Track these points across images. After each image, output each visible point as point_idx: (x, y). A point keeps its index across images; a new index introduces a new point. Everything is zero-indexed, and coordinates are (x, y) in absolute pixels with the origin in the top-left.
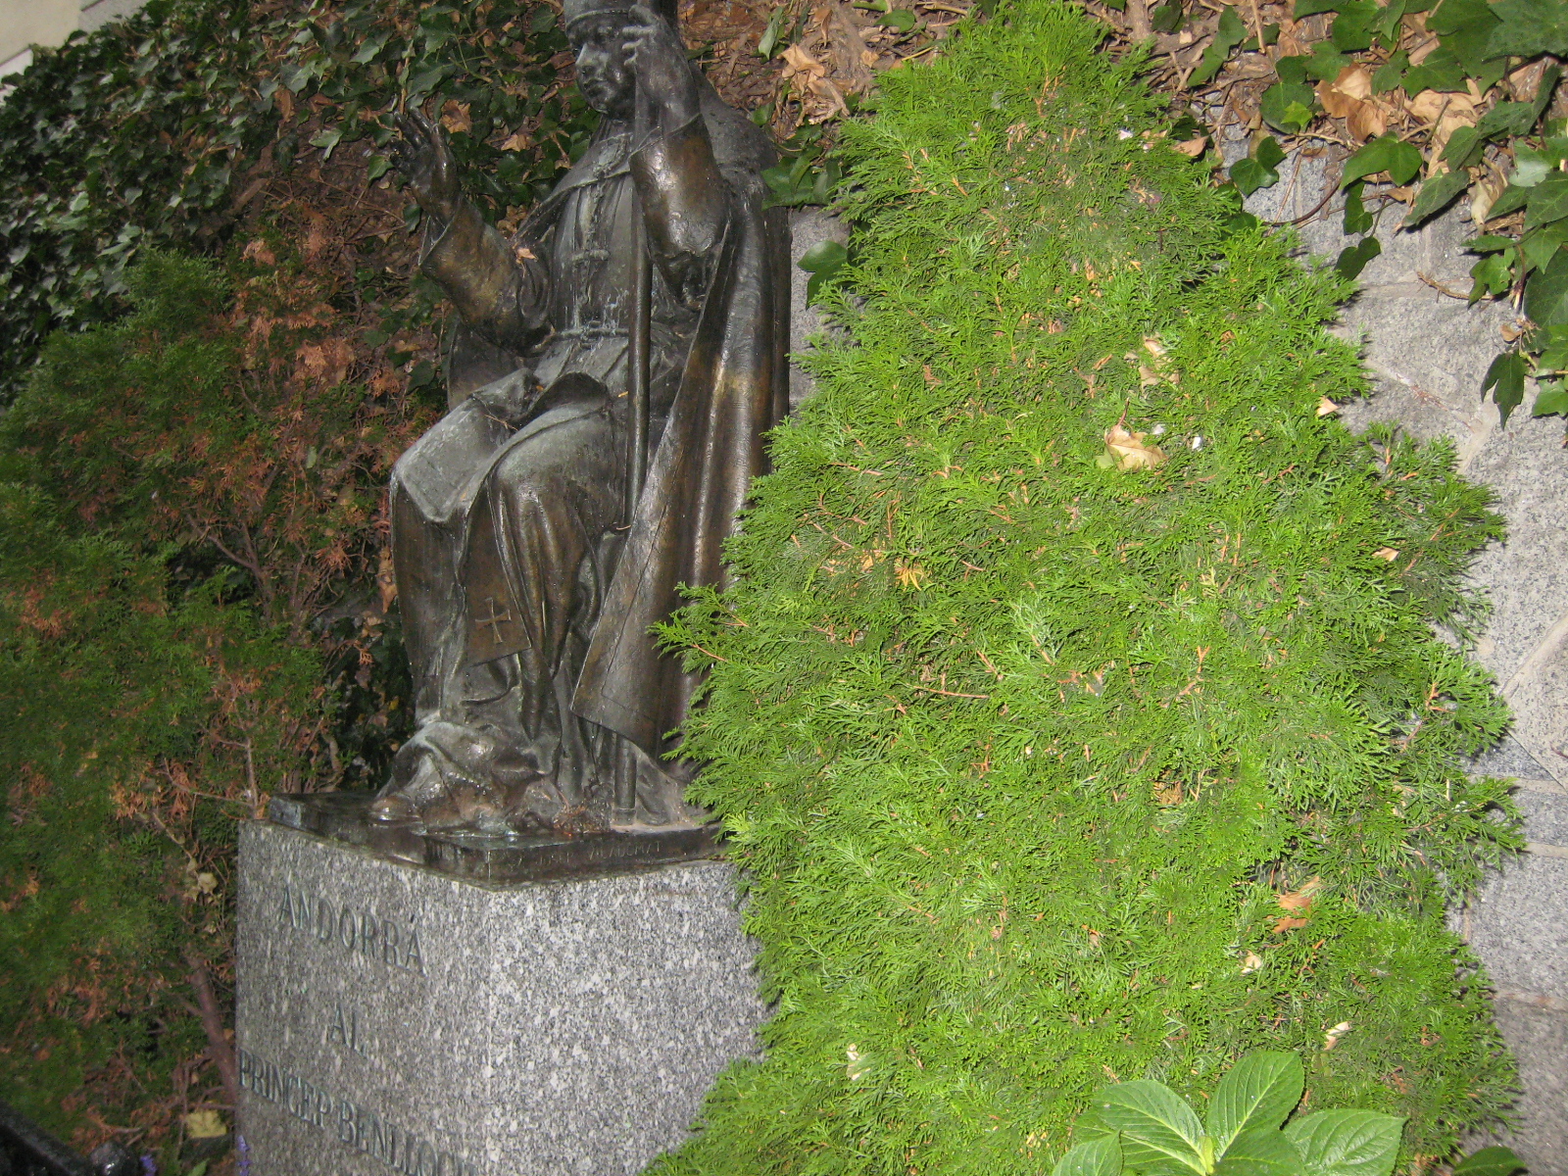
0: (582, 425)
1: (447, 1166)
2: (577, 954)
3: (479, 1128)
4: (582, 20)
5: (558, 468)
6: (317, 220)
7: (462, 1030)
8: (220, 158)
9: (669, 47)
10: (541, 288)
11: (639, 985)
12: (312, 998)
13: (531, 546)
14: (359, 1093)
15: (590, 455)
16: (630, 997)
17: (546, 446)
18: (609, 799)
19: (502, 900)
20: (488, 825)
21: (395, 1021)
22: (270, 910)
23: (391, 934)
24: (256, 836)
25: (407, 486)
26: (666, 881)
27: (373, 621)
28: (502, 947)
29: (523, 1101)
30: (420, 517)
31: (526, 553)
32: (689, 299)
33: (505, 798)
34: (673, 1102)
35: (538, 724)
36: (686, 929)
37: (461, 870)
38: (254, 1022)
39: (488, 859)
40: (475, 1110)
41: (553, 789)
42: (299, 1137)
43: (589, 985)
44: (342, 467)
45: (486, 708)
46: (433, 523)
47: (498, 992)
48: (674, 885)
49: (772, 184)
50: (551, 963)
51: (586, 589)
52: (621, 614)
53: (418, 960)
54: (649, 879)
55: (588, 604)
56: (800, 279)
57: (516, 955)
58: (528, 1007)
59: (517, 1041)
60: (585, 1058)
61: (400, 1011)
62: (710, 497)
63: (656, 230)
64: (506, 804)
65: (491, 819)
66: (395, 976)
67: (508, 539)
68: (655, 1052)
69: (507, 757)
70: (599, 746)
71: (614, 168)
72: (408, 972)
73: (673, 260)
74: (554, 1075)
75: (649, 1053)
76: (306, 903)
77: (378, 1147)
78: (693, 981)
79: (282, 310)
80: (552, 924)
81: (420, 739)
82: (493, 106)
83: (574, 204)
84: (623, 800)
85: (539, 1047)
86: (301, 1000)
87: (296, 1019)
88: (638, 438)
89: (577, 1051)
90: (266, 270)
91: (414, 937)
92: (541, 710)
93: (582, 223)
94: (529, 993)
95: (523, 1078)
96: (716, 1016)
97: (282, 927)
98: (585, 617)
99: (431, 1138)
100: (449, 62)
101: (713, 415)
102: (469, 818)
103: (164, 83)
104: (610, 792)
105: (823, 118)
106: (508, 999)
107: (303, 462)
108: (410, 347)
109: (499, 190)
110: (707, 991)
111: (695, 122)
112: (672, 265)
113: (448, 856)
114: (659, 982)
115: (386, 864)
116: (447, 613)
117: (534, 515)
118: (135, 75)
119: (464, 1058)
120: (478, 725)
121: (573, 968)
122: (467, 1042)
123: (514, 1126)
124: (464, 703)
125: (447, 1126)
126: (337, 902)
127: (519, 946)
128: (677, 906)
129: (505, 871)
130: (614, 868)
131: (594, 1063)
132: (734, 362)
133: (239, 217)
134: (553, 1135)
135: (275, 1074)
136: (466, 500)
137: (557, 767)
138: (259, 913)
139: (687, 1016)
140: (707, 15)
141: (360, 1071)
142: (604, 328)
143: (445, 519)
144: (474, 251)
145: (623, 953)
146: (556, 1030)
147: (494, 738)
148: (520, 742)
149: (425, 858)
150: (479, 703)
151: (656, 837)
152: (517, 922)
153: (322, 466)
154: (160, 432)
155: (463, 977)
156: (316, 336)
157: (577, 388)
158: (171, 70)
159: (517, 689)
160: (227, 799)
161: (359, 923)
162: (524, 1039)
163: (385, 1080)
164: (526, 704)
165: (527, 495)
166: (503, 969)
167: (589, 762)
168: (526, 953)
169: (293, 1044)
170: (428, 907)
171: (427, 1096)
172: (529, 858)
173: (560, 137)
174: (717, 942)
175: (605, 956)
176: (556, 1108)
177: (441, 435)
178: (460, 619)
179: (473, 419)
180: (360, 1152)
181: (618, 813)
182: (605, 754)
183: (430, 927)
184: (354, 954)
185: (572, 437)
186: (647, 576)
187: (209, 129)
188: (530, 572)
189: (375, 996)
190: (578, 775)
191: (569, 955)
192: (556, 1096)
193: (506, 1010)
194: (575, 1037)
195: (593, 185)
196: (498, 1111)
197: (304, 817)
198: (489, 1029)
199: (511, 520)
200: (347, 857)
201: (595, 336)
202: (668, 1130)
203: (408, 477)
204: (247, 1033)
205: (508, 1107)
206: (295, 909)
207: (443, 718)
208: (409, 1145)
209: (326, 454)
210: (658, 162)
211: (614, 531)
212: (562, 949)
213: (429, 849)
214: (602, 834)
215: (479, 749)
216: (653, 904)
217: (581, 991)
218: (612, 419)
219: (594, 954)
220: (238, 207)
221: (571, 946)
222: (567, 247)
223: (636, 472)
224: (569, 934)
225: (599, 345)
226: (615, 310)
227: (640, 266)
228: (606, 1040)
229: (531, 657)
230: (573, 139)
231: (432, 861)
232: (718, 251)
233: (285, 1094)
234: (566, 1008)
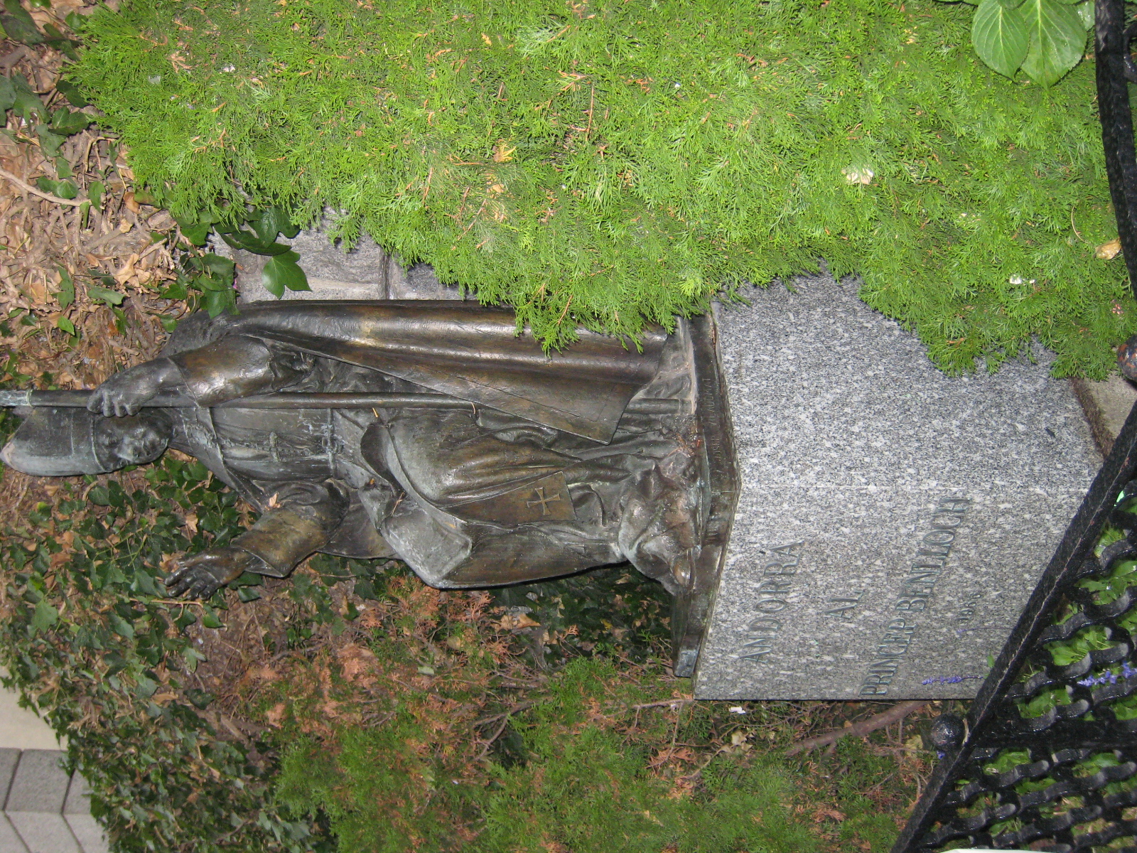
0: (399, 441)
1: (941, 521)
2: (785, 429)
3: (914, 495)
4: (99, 458)
5: (430, 455)
6: (252, 674)
7: (843, 509)
8: (206, 750)
9: (117, 380)
10: (299, 489)
11: (807, 388)
12: (821, 636)
13: (488, 474)
14: (890, 596)
15: (420, 433)
16: (816, 394)
17: (414, 465)
18: (672, 417)
19: (747, 479)
20: (693, 500)
21: (837, 566)
22: (758, 672)
23: (773, 570)
24: (705, 685)
25: (445, 572)
26: (731, 370)
27: (546, 637)
28: (782, 479)
29: (893, 465)
30: (468, 560)
31: (493, 478)
32: (305, 367)
33: (673, 489)
34: (891, 366)
35: (618, 470)
36: (766, 358)
37: (725, 515)
38: (840, 685)
39: (718, 493)
40: (900, 499)
41: (666, 460)
42: (922, 645)
43: (808, 421)
44: (433, 648)
45: (606, 508)
46: (472, 551)
47: (814, 481)
48: (734, 365)
49: (219, 310)
50: (792, 446)
51: (519, 437)
52: (537, 409)
53: (792, 547)
54: (730, 382)
55: (530, 435)
56: (289, 295)
57: (787, 469)
58: (825, 462)
59: (849, 468)
60: (861, 424)
61: (829, 562)
62: (450, 348)
63: (255, 387)
64: (677, 489)
65: (688, 499)
66: (804, 566)
67: (483, 492)
68: (855, 378)
69: (643, 489)
70: (634, 429)
71: (210, 431)
72: (802, 555)
73: (276, 375)
74: (874, 444)
75: (856, 381)
76: (752, 642)
77: (928, 579)
78: (804, 353)
79: (318, 693)
80: (764, 446)
81: (631, 554)
82: (164, 534)
83: (236, 463)
84: (673, 407)
85: (854, 454)
86: (823, 644)
87: (837, 649)
88: (408, 400)
89: (856, 429)
90: (289, 708)
91: (775, 550)
92: (608, 469)
93: (250, 455)
94: (814, 461)
95: (876, 465)
96: (829, 338)
97: (770, 662)
98: (539, 438)
99: (921, 535)
100: (131, 566)
101: (390, 346)
102: (688, 516)
103: (152, 798)
104: (668, 417)
105: (170, 259)
106: (819, 475)
107: (430, 676)
108: (344, 603)
109: (226, 530)
110: (811, 343)
111: (174, 360)
112: (280, 375)
113: (715, 527)
114: (805, 375)
115: (723, 575)
116: (538, 539)
117: (465, 474)
118: (146, 822)
119: (863, 508)
120: (620, 513)
121: (795, 432)
122: (851, 506)
123: (911, 471)
124: (604, 524)
125: (912, 522)
126: (751, 616)
127: (780, 468)
128: (750, 363)
129: (726, 481)
130: (723, 407)
131: (865, 418)
132: (352, 331)
133: (249, 738)
134: (917, 445)
135: (876, 666)
136: (455, 523)
137: (651, 457)
138: (761, 681)
139: (829, 357)
140: (95, 375)
141: (874, 595)
142: (327, 435)
143: (470, 540)
144: (271, 537)
145: (784, 399)
146: (841, 443)
147: (630, 499)
148: (632, 482)
149: (717, 545)
150: (604, 513)
151: (699, 380)
152: (763, 469)
153: (433, 663)
154: (409, 779)
155: (804, 510)
156: (337, 668)
157: (371, 446)
158: (142, 793)
159: (594, 486)
160: (677, 722)
161: (766, 597)
162: (848, 464)
163: (880, 574)
164: (604, 479)
165: (450, 481)
166: (798, 478)
167: (645, 437)
168: (786, 463)
169: (856, 651)
170: (753, 539)
171: (890, 538)
172: (716, 465)
173: (186, 489)
174: (774, 337)
175: (787, 411)
176: (898, 442)
177: (407, 551)
178: (542, 529)
179: (395, 527)
180: (933, 595)
181: (682, 411)
182: (640, 424)
183: (768, 538)
184: (788, 600)
185: (407, 447)
186: (509, 390)
187: (186, 758)
188: (507, 476)
189: (819, 583)
190: (655, 443)
191: (786, 434)
192: (889, 443)
193: (827, 476)
194: (846, 430)
195: (222, 447)
196: (900, 481)
197: (690, 647)
198: (842, 488)
199: (469, 489)
200: (718, 608)
201: (333, 440)
202: (912, 370)
203: (439, 572)
204: (848, 690)
205: (897, 474)
206: (756, 651)
207: (615, 540)
208: (925, 553)
209: (423, 660)
210: (204, 389)
211: (477, 418)
212: (782, 439)
213: (711, 542)
214: (698, 419)
215: (637, 511)
216: (749, 379)
217: (812, 427)
218: (394, 420)
219: (784, 418)
220: (242, 738)
221: (780, 433)
222: (267, 466)
223: (432, 401)
224: (771, 435)
225: (340, 437)
226: (314, 426)
227: (281, 400)
228: (847, 410)
229: (571, 475)
230: (188, 478)
231: (720, 539)
232: (269, 342)
233: (891, 657)
234: (825, 436)
